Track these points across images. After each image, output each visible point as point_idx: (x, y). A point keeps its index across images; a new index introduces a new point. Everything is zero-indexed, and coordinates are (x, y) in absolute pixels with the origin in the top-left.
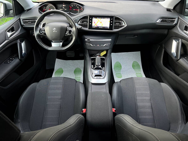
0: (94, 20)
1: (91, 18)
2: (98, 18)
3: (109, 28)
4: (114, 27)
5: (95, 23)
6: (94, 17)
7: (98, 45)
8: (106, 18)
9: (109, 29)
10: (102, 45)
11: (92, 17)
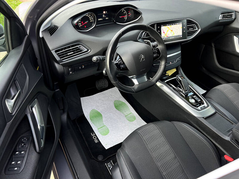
0: (163, 28)
1: (159, 27)
2: (168, 25)
3: (181, 36)
4: (188, 34)
5: (164, 32)
6: (162, 25)
7: (171, 63)
8: (177, 24)
9: (181, 38)
10: (175, 61)
11: (160, 25)
